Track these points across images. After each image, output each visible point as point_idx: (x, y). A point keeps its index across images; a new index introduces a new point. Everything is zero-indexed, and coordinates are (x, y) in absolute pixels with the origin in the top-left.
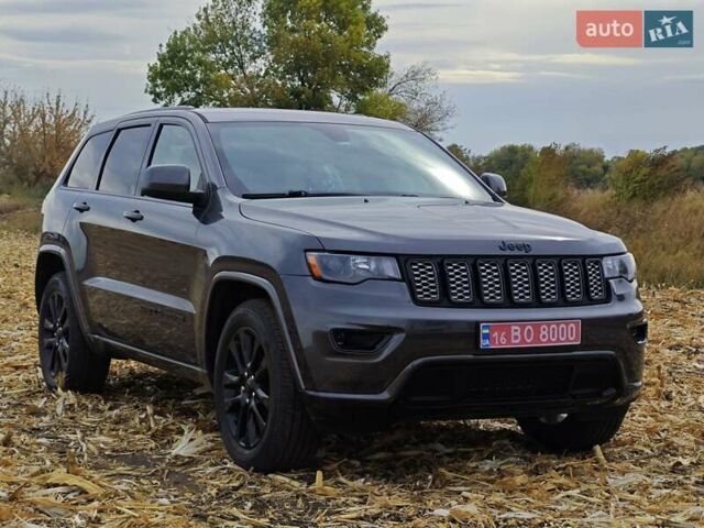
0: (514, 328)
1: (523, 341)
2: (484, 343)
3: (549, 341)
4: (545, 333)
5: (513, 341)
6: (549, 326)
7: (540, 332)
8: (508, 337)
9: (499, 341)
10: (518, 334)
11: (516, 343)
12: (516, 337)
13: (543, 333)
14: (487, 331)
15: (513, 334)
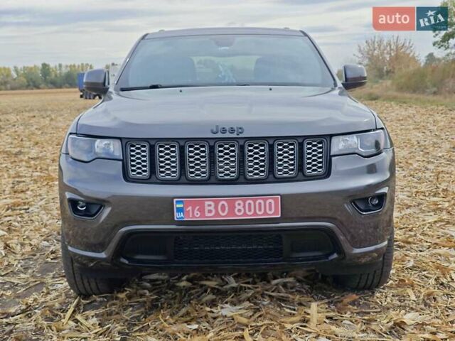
0: (207, 203)
1: (217, 214)
2: (178, 216)
3: (245, 214)
4: (241, 207)
5: (207, 214)
6: (244, 202)
7: (235, 207)
8: (202, 210)
9: (194, 214)
10: (212, 208)
11: (209, 216)
12: (210, 211)
13: (238, 207)
14: (181, 206)
15: (207, 208)
